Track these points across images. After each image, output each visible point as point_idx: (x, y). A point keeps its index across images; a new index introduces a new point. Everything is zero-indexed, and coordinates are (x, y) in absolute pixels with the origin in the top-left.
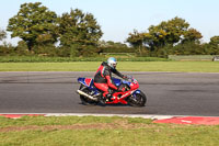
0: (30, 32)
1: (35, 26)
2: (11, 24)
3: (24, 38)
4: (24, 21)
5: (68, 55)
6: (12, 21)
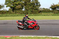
0: (13, 5)
5: (28, 14)
6: (6, 1)
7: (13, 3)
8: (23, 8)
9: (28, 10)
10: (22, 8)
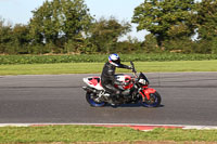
0: (160, 23)
1: (165, 16)
2: (136, 14)
3: (152, 31)
4: (152, 10)
5: (209, 51)
6: (138, 10)
7: (159, 16)
8: (193, 33)
9: (210, 39)
10: (188, 31)
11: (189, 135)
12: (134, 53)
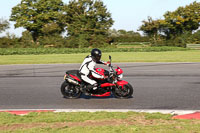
0: (35, 21)
1: (39, 16)
2: (14, 13)
3: (28, 28)
4: (27, 10)
5: (76, 46)
6: (15, 10)
7: (33, 16)
8: (63, 30)
9: (77, 36)
10: (59, 29)
11: (59, 118)
12: (12, 47)
